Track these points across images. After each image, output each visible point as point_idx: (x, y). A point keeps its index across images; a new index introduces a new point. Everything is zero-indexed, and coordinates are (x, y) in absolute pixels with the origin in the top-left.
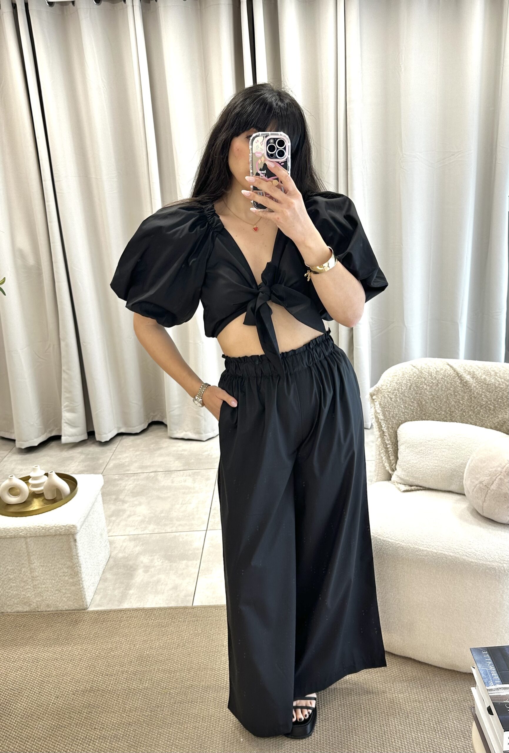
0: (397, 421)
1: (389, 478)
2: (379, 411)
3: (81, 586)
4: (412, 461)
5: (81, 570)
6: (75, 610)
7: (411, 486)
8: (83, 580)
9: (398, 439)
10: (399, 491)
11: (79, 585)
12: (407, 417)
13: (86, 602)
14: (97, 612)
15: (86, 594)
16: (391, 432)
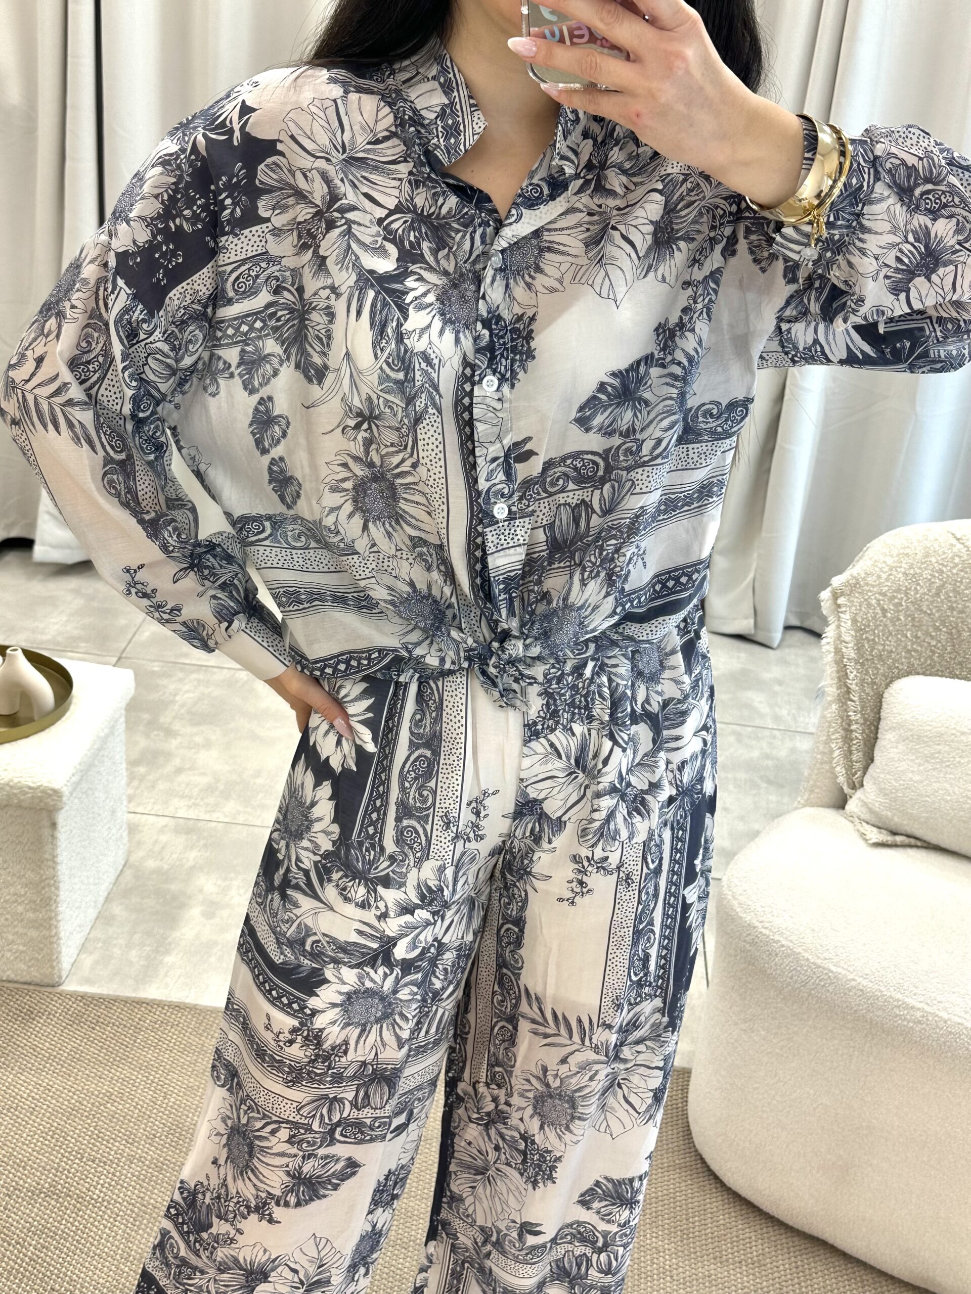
0: (889, 668)
1: (841, 803)
2: (847, 638)
3: (53, 932)
4: (910, 775)
5: (57, 896)
6: (30, 984)
7: (894, 833)
8: (59, 918)
9: (883, 714)
10: (862, 843)
11: (50, 929)
12: (916, 663)
13: (60, 970)
14: (83, 997)
15: (63, 950)
16: (868, 694)
